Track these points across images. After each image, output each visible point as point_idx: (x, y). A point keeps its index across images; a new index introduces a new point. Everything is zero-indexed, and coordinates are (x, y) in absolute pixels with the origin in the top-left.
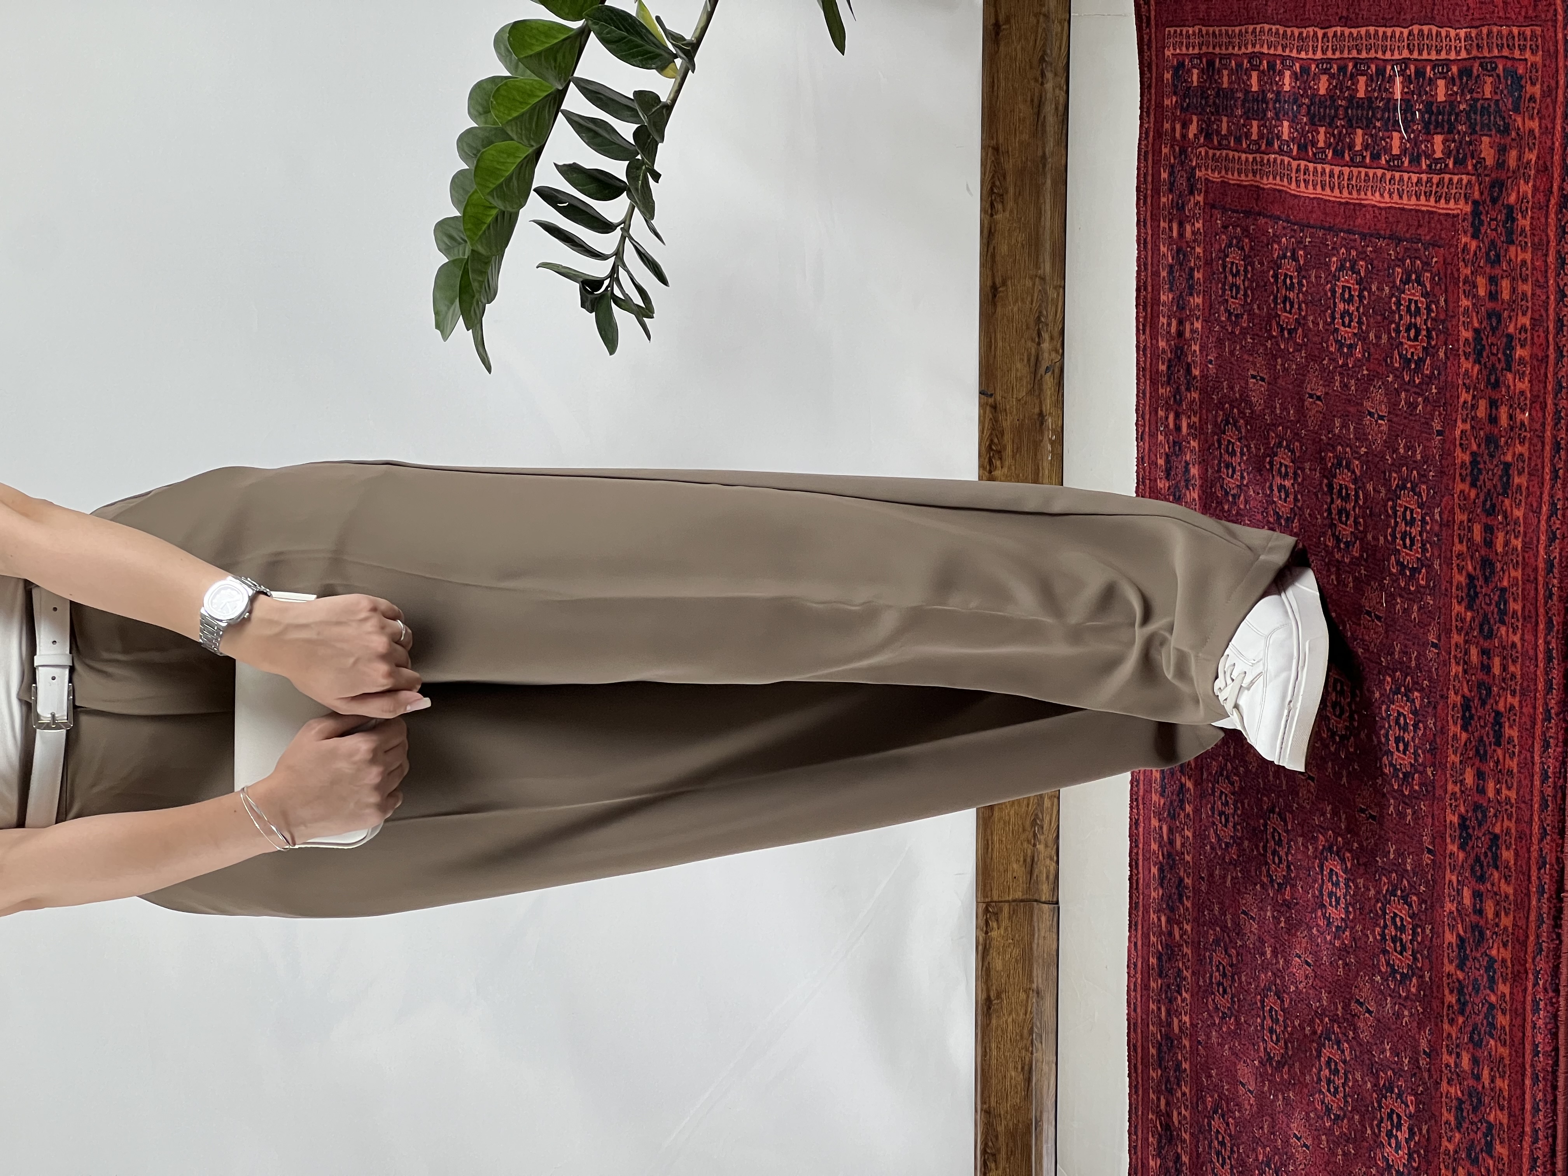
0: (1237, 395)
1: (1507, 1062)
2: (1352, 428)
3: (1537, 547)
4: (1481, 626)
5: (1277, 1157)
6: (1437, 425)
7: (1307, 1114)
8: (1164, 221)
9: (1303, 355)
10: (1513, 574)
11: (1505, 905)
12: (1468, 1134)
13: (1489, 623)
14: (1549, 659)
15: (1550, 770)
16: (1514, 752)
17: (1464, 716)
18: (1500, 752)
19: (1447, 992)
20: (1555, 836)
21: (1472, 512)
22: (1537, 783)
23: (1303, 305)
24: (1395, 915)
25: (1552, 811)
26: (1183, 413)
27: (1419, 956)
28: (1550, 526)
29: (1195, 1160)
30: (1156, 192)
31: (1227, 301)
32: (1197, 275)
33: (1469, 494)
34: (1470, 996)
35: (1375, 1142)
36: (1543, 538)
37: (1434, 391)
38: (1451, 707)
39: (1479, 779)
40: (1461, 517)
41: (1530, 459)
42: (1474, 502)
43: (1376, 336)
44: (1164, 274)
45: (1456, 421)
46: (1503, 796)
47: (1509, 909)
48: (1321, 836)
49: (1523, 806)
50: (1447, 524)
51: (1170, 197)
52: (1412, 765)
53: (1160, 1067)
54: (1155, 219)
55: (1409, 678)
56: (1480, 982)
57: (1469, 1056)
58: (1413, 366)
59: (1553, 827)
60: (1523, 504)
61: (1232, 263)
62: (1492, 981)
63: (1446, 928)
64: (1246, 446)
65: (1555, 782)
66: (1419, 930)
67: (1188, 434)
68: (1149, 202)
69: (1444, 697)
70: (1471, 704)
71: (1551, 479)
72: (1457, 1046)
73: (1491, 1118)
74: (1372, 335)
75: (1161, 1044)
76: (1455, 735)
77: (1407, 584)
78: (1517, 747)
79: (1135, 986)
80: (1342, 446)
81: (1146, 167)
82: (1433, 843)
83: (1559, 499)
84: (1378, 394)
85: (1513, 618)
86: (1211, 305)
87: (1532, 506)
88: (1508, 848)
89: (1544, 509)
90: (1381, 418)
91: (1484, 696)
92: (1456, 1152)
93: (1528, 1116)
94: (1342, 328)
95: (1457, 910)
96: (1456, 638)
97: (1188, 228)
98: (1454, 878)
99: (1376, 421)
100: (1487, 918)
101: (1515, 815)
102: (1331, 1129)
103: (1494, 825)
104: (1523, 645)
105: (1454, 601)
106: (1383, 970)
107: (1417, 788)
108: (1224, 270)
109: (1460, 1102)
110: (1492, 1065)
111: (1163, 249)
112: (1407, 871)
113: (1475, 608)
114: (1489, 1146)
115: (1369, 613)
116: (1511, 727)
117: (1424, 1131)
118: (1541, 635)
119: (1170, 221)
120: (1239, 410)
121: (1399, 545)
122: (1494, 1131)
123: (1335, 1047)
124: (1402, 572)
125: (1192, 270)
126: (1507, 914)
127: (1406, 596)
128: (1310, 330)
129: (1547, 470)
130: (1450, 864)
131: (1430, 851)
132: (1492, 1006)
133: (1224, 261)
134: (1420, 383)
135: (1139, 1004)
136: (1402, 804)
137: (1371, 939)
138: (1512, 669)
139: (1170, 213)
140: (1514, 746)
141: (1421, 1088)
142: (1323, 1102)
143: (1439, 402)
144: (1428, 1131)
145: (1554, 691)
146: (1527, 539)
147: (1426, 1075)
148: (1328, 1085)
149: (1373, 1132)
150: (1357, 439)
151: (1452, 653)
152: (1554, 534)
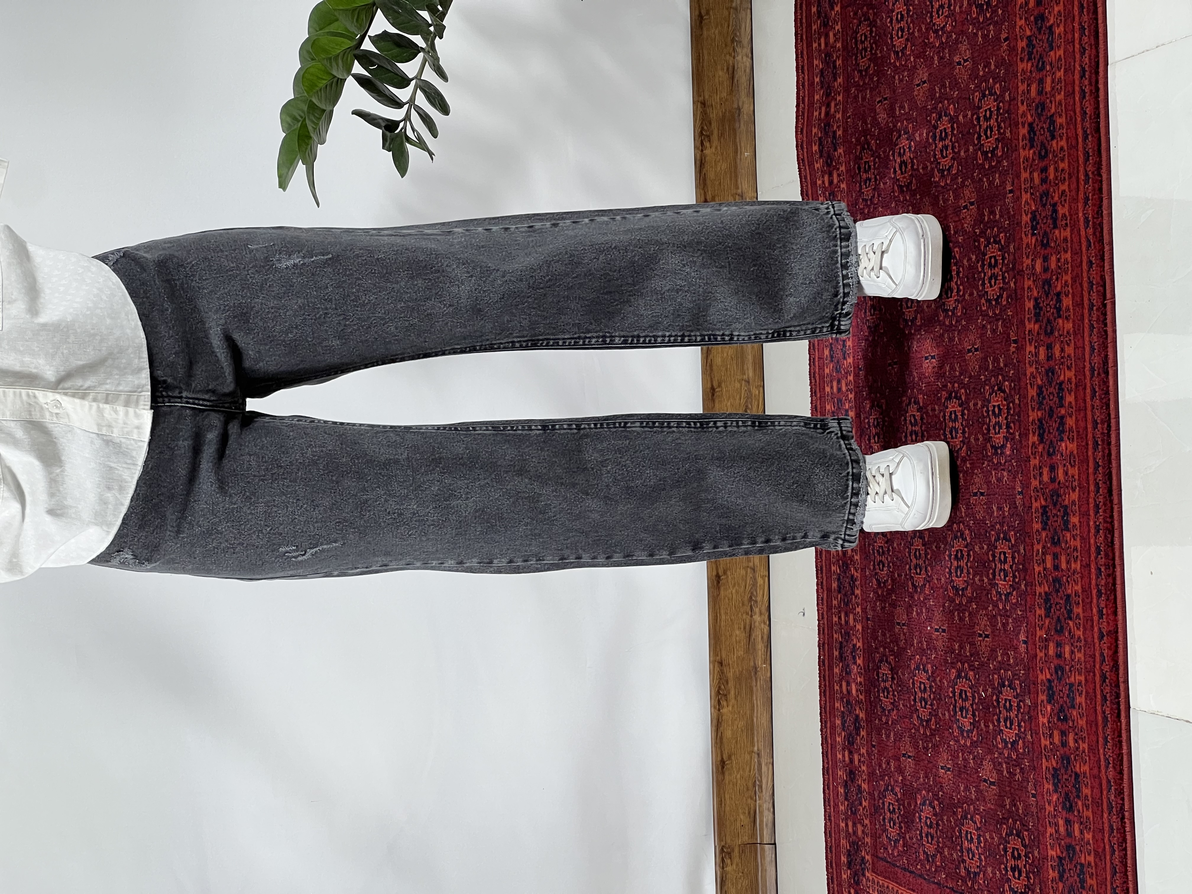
0: (869, 126)
1: (1075, 452)
2: (947, 83)
3: (1074, 65)
4: (1040, 153)
5: (924, 658)
6: (1004, 36)
7: (944, 606)
8: (815, 42)
9: (912, 59)
10: (1058, 98)
11: (1067, 339)
12: (1052, 525)
13: (1045, 147)
14: (1085, 138)
15: (1090, 216)
16: (1066, 224)
17: (1032, 225)
18: (1057, 232)
19: (1031, 435)
20: (1098, 262)
21: (1029, 79)
22: (1083, 233)
23: (911, 25)
24: (994, 406)
25: (1094, 244)
26: (834, 169)
27: (1012, 425)
28: (1081, 45)
29: (869, 709)
30: (809, 26)
31: (858, 65)
32: (839, 62)
33: (1027, 69)
34: (1047, 423)
35: (990, 584)
36: (1078, 56)
37: (1000, 12)
38: (1023, 227)
39: (1044, 261)
40: (1022, 87)
41: (1065, 10)
42: (1031, 71)
43: (960, 7)
44: (817, 80)
45: (1015, 22)
46: (1062, 260)
47: (1070, 340)
48: (944, 393)
49: (1076, 257)
50: (1013, 99)
51: (819, 22)
52: (1000, 288)
53: (841, 661)
54: (809, 45)
55: (995, 229)
56: (1054, 406)
57: (1047, 469)
58: (985, 7)
59: (1096, 256)
60: (1063, 43)
61: (861, 35)
62: (1061, 399)
63: (1029, 386)
64: (877, 157)
65: (1093, 223)
66: (1011, 405)
67: (839, 182)
68: (804, 37)
69: (1019, 224)
70: (1037, 213)
71: (1079, 13)
72: (1040, 467)
73: (1066, 502)
74: (957, 8)
75: (841, 643)
76: (1028, 244)
77: (990, 163)
78: (1069, 218)
79: (823, 614)
80: (941, 102)
81: (801, 14)
82: (1017, 334)
83: (1085, 22)
84: (964, 47)
85: (1060, 129)
86: (848, 75)
87: (1068, 40)
88: (1067, 296)
89: (1077, 35)
90: (965, 61)
91: (1044, 202)
92: (1044, 547)
93: (1091, 478)
94: (938, 20)
95: (1036, 368)
96: (1024, 175)
97: (831, 34)
98: (1032, 349)
99: (963, 66)
100: (1055, 358)
101: (1070, 269)
102: (961, 603)
103: (1056, 287)
104: (1068, 143)
105: (1021, 150)
106: (989, 454)
107: (1004, 303)
108: (856, 44)
109: (1044, 507)
110: (1065, 462)
111: (816, 62)
112: (1002, 368)
113: (1035, 144)
114: (1066, 523)
115: (965, 207)
116: (1063, 206)
117: (1022, 551)
118: (1079, 126)
119: (819, 39)
120: (871, 136)
121: (983, 140)
122: (1068, 511)
123: (960, 540)
124: (986, 158)
125: (835, 61)
126: (1068, 345)
127: (990, 172)
128: (916, 37)
129: (1076, 8)
130: (1029, 339)
131: (1015, 342)
132: (1062, 418)
133: (856, 38)
134: (990, 16)
135: (826, 626)
136: (995, 322)
137: (981, 440)
138: (1062, 165)
139: (819, 34)
140: (1066, 220)
141: (1017, 522)
142: (953, 587)
143: (1004, 17)
144: (1024, 549)
145: (1091, 158)
146: (1067, 64)
147: (1020, 509)
148: (956, 573)
149: (989, 579)
150: (951, 89)
151: (1023, 188)
152: (1084, 49)
